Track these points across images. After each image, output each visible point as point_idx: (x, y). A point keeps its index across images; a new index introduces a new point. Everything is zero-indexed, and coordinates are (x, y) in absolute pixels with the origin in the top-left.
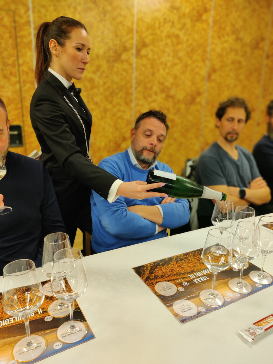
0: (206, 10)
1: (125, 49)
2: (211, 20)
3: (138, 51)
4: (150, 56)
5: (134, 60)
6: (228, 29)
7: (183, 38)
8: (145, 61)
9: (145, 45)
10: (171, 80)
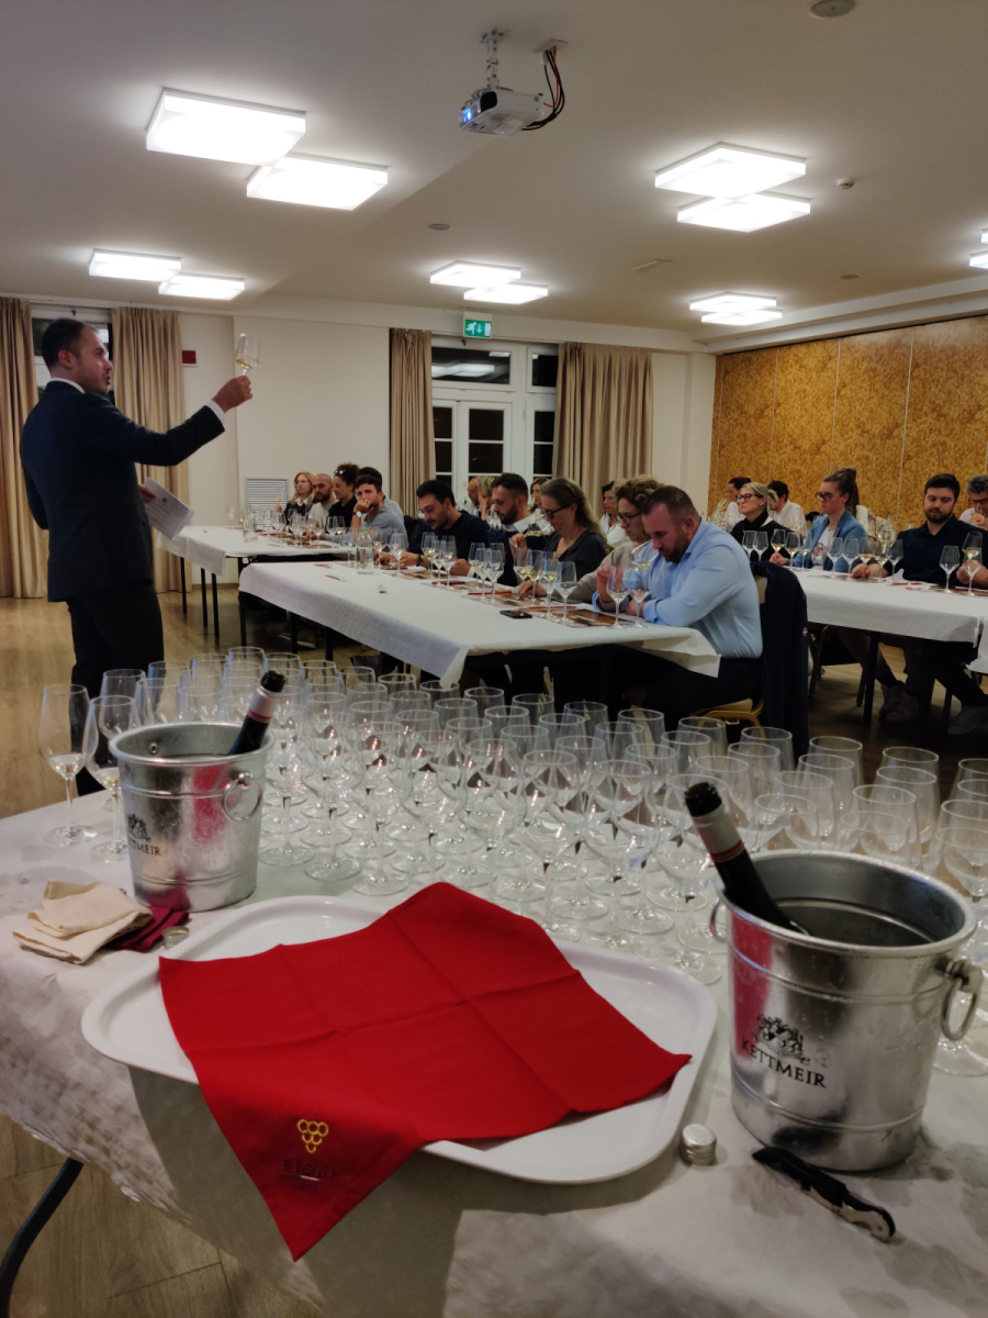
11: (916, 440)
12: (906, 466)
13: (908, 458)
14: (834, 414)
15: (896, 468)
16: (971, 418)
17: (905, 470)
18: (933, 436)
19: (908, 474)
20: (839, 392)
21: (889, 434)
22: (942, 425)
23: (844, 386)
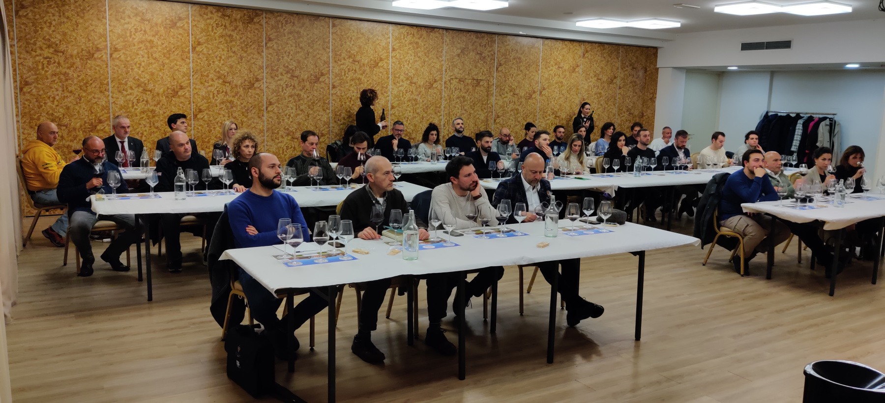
0: (578, 66)
1: (534, 92)
2: (581, 71)
3: (541, 93)
4: (547, 95)
5: (538, 97)
6: (591, 74)
7: (565, 82)
8: (544, 97)
9: (544, 89)
10: (558, 107)
11: (273, 91)
12: (269, 109)
13: (271, 104)
14: (191, 65)
15: (260, 110)
16: (317, 80)
17: (268, 112)
18: (289, 90)
19: (271, 114)
20: (194, 48)
21: (251, 85)
22: (295, 82)
23: (199, 44)
